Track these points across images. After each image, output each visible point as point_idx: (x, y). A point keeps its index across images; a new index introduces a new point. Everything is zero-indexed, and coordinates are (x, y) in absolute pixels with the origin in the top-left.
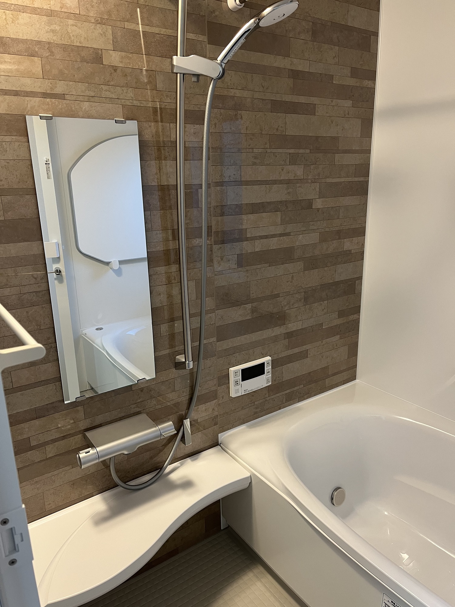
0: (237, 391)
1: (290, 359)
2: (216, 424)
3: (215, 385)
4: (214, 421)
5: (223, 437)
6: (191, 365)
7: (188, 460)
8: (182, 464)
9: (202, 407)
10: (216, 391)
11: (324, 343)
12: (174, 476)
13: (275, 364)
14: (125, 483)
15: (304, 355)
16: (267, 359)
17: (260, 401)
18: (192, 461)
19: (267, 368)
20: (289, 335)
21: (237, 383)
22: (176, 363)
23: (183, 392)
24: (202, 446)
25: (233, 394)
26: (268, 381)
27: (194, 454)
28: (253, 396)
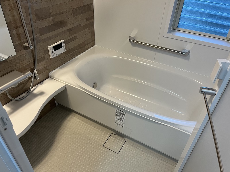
0: (53, 56)
1: (71, 40)
2: (47, 70)
3: (43, 54)
4: (46, 68)
5: (50, 74)
6: (32, 47)
7: (39, 85)
8: (37, 87)
9: (40, 64)
10: (44, 57)
11: (82, 32)
12: (35, 92)
13: (66, 43)
14: (15, 98)
15: (76, 38)
16: (62, 41)
17: (62, 58)
18: (41, 85)
19: (63, 45)
20: (69, 30)
21: (52, 52)
22: (24, 47)
23: (30, 59)
24: (43, 79)
25: (51, 57)
26: (64, 50)
27: (41, 82)
28: (59, 57)
